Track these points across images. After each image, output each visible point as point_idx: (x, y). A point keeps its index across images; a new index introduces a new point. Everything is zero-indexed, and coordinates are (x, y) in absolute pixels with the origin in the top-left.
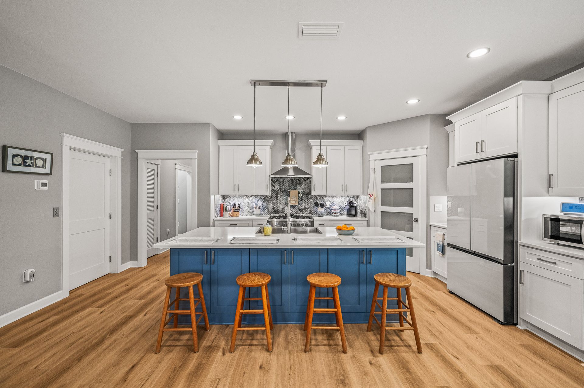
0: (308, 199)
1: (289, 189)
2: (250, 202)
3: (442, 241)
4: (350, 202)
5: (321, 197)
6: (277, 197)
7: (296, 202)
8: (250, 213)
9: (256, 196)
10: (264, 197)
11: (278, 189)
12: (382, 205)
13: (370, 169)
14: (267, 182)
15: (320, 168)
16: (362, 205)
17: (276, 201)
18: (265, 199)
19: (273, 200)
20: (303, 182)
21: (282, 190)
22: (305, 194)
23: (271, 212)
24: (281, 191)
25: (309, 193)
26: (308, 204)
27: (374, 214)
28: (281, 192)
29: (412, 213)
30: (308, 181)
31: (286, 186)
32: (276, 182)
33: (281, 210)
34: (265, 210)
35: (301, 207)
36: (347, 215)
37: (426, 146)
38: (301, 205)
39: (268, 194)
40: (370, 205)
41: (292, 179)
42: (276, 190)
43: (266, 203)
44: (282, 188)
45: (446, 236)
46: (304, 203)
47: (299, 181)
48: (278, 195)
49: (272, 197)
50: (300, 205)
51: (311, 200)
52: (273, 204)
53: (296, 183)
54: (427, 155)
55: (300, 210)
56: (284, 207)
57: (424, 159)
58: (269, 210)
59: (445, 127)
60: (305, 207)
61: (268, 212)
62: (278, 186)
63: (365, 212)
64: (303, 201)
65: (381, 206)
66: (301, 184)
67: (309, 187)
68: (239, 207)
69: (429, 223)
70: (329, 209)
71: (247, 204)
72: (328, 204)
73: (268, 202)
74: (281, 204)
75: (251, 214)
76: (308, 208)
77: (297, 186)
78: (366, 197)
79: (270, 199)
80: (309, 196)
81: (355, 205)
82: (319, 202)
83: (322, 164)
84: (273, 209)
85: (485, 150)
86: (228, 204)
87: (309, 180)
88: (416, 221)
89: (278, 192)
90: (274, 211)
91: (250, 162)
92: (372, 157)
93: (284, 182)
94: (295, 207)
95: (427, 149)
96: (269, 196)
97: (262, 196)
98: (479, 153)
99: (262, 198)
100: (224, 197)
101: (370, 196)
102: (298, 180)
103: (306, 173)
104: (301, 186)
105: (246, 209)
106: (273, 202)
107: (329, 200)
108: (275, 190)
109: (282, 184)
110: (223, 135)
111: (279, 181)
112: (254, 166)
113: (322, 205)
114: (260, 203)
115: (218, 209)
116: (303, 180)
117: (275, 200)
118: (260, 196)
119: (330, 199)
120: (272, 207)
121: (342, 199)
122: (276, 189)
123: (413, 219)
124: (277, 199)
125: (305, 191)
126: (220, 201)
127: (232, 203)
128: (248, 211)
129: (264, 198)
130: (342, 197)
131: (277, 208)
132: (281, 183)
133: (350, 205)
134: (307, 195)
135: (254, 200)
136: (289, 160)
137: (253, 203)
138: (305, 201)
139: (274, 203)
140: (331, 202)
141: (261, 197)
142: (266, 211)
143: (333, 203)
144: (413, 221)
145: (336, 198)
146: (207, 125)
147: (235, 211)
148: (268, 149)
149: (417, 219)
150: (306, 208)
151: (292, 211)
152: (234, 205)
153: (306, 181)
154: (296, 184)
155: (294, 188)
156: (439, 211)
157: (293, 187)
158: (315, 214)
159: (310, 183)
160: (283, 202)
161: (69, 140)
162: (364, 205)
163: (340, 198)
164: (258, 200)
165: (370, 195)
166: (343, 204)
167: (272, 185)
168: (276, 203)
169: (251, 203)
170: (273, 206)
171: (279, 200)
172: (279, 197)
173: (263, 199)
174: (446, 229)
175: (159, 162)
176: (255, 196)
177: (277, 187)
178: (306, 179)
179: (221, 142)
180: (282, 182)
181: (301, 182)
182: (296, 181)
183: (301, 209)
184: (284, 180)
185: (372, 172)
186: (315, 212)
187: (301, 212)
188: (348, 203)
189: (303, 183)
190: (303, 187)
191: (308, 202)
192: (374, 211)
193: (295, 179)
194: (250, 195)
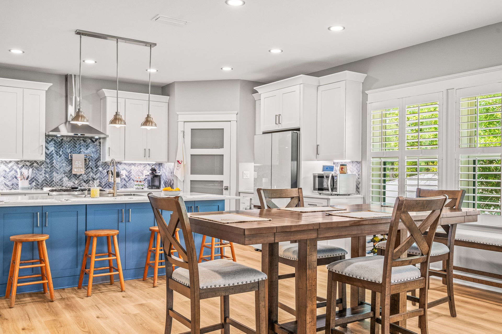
0: (97, 167)
1: (69, 152)
2: (8, 170)
3: (250, 205)
4: (153, 170)
6: (52, 163)
7: (82, 170)
8: (8, 186)
9: (18, 161)
10: (30, 162)
11: (53, 152)
12: (192, 172)
13: (179, 132)
14: (42, 141)
15: (149, 129)
16: (167, 175)
17: (50, 169)
18: (33, 167)
19: (46, 168)
20: (90, 143)
21: (59, 154)
22: (92, 160)
23: (42, 185)
24: (57, 155)
25: (98, 159)
26: (97, 174)
27: (182, 184)
28: (58, 157)
29: (223, 181)
30: (97, 143)
31: (66, 149)
32: (50, 142)
33: (58, 182)
34: (33, 181)
35: (87, 177)
36: (149, 186)
37: (236, 112)
38: (87, 174)
40: (179, 173)
41: (74, 139)
42: (50, 153)
43: (35, 172)
44: (60, 151)
45: (253, 201)
46: (91, 173)
47: (85, 141)
48: (53, 160)
49: (43, 163)
50: (85, 175)
51: (100, 169)
52: (45, 173)
53: (79, 144)
54: (237, 121)
55: (85, 182)
56: (62, 178)
57: (234, 124)
58: (39, 182)
59: (252, 95)
60: (92, 177)
61: (38, 185)
62: (53, 148)
63: (172, 182)
64: (90, 170)
65: (191, 174)
66: (87, 146)
67: (98, 151)
69: (238, 190)
70: (125, 180)
71: (3, 173)
72: (124, 173)
73: (38, 170)
74: (58, 173)
75: (10, 187)
76: (97, 179)
77: (81, 149)
78: (173, 164)
79: (41, 165)
80: (98, 163)
81: (159, 174)
83: (152, 125)
84: (46, 180)
85: (282, 123)
87: (98, 141)
88: (227, 189)
89: (53, 157)
90: (46, 184)
92: (181, 118)
93: (62, 143)
94: (78, 178)
95: (237, 114)
96: (39, 162)
97: (28, 161)
98: (277, 124)
99: (28, 164)
101: (179, 163)
102: (82, 141)
103: (98, 132)
104: (87, 149)
106: (45, 170)
107: (125, 169)
108: (48, 153)
109: (59, 145)
111: (54, 141)
114: (28, 172)
116: (90, 140)
117: (48, 167)
118: (25, 161)
119: (126, 167)
120: (43, 178)
121: (141, 168)
122: (50, 151)
123: (224, 187)
124: (52, 167)
125: (92, 156)
128: (5, 183)
129: (31, 164)
130: (141, 165)
131: (52, 179)
132: (57, 143)
133: (154, 174)
134: (95, 161)
135: (15, 167)
136: (118, 119)
137: (13, 172)
138: (93, 170)
139: (47, 172)
140: (127, 171)
141: (26, 163)
142: (34, 184)
143: (130, 172)
144: (224, 189)
145: (133, 167)
148: (43, 95)
149: (228, 187)
150: (94, 179)
151: (74, 183)
153: (94, 142)
154: (80, 146)
155: (77, 152)
156: (247, 178)
157: (76, 150)
158: (106, 187)
159: (99, 145)
160: (61, 170)
162: (170, 175)
163: (139, 166)
164: (22, 167)
165: (178, 161)
166: (143, 174)
168: (50, 172)
169: (10, 172)
170: (46, 177)
171: (55, 167)
172: (55, 163)
173: (30, 166)
174: (253, 193)
176: (17, 163)
178: (94, 140)
180: (59, 142)
181: (87, 143)
182: (80, 141)
183: (87, 181)
184: (62, 139)
185: (180, 135)
186: (106, 184)
187: (87, 184)
188: (151, 172)
189: (90, 145)
190: (90, 151)
191: (96, 171)
192: (183, 181)
193: (78, 139)
194: (8, 160)
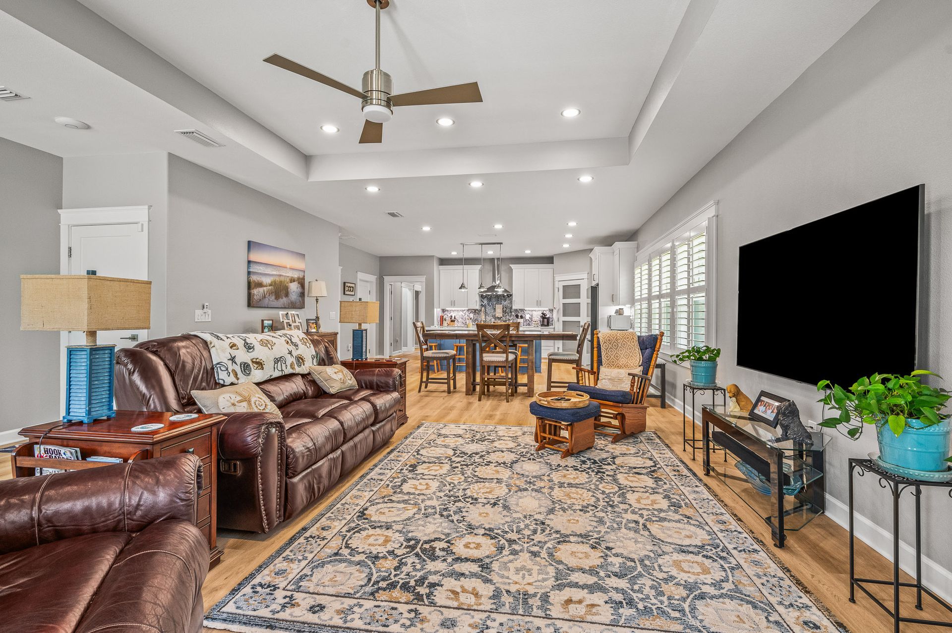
0: (511, 312)
1: (495, 304)
2: (464, 315)
4: (544, 314)
5: (522, 310)
7: (501, 314)
9: (468, 310)
11: (486, 304)
12: (564, 315)
13: (556, 288)
14: (478, 298)
16: (554, 317)
18: (476, 313)
19: (482, 313)
21: (489, 305)
22: (508, 308)
25: (512, 307)
26: (511, 317)
27: (557, 323)
28: (489, 307)
29: (581, 321)
31: (493, 302)
32: (484, 298)
33: (489, 321)
34: (476, 321)
35: (506, 319)
36: (541, 325)
37: (587, 272)
38: (505, 317)
39: (478, 307)
41: (498, 296)
43: (476, 315)
44: (490, 303)
46: (507, 316)
47: (504, 297)
48: (486, 309)
49: (481, 310)
51: (513, 313)
53: (501, 299)
54: (588, 279)
56: (491, 319)
57: (586, 281)
58: (479, 321)
64: (507, 314)
65: (563, 317)
67: (511, 303)
68: (455, 318)
70: (528, 320)
71: (461, 316)
72: (528, 317)
73: (478, 314)
74: (489, 316)
75: (465, 324)
76: (511, 320)
77: (502, 301)
79: (480, 312)
80: (511, 310)
81: (547, 317)
82: (520, 315)
86: (446, 316)
87: (510, 297)
89: (486, 307)
91: (460, 288)
92: (558, 278)
93: (491, 298)
94: (500, 319)
95: (588, 274)
96: (479, 310)
100: (443, 311)
101: (555, 309)
102: (502, 297)
103: (508, 291)
105: (460, 320)
108: (484, 305)
109: (489, 300)
110: (443, 262)
111: (487, 298)
112: (463, 290)
113: (522, 317)
114: (472, 315)
115: (439, 319)
116: (506, 296)
117: (484, 313)
118: (472, 310)
119: (529, 312)
120: (481, 319)
121: (540, 312)
125: (508, 305)
126: (441, 314)
127: (449, 315)
128: (462, 322)
129: (475, 311)
131: (486, 319)
133: (544, 317)
135: (467, 313)
137: (466, 316)
138: (509, 314)
140: (529, 315)
143: (532, 316)
145: (534, 312)
146: (433, 256)
147: (452, 321)
148: (478, 271)
149: (583, 325)
150: (509, 320)
152: (451, 316)
155: (500, 304)
157: (499, 302)
159: (511, 299)
160: (491, 314)
161: (361, 276)
164: (470, 313)
166: (539, 317)
167: (481, 301)
171: (487, 313)
175: (392, 284)
177: (485, 302)
178: (508, 296)
179: (441, 267)
180: (489, 298)
183: (505, 321)
184: (491, 296)
185: (556, 290)
188: (542, 315)
189: (506, 299)
190: (506, 303)
191: (511, 315)
192: (558, 321)
193: (500, 296)
194: (463, 309)
